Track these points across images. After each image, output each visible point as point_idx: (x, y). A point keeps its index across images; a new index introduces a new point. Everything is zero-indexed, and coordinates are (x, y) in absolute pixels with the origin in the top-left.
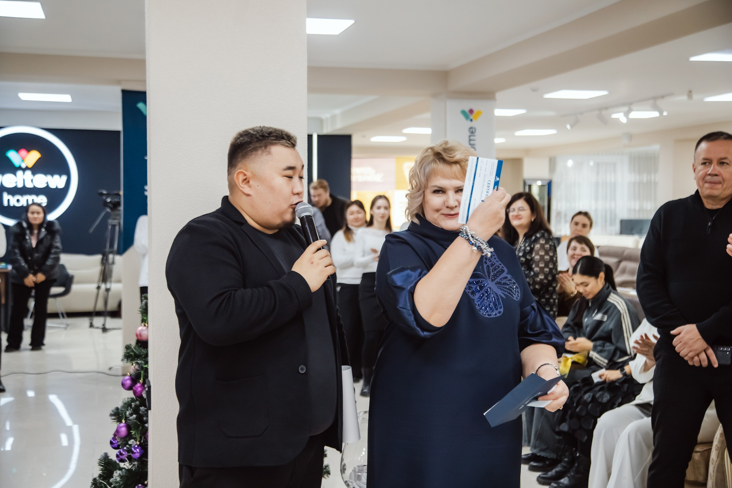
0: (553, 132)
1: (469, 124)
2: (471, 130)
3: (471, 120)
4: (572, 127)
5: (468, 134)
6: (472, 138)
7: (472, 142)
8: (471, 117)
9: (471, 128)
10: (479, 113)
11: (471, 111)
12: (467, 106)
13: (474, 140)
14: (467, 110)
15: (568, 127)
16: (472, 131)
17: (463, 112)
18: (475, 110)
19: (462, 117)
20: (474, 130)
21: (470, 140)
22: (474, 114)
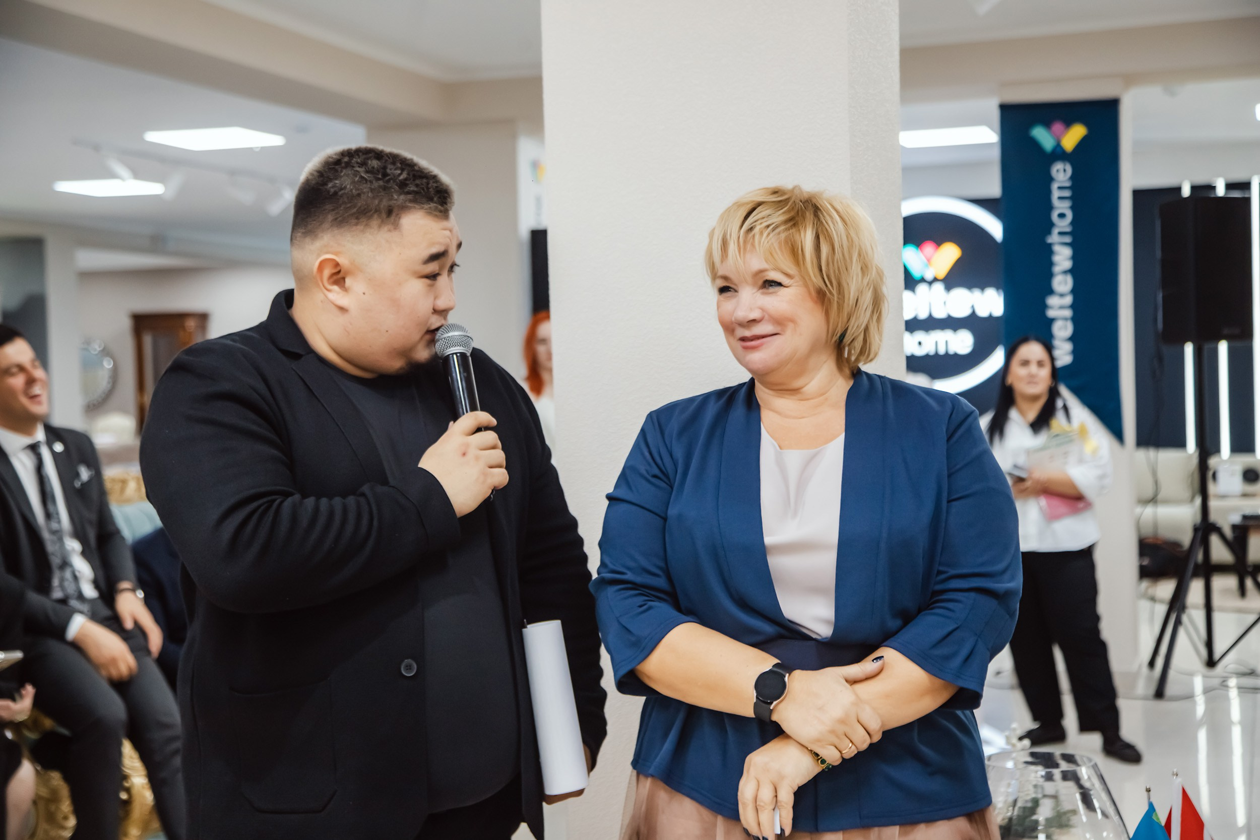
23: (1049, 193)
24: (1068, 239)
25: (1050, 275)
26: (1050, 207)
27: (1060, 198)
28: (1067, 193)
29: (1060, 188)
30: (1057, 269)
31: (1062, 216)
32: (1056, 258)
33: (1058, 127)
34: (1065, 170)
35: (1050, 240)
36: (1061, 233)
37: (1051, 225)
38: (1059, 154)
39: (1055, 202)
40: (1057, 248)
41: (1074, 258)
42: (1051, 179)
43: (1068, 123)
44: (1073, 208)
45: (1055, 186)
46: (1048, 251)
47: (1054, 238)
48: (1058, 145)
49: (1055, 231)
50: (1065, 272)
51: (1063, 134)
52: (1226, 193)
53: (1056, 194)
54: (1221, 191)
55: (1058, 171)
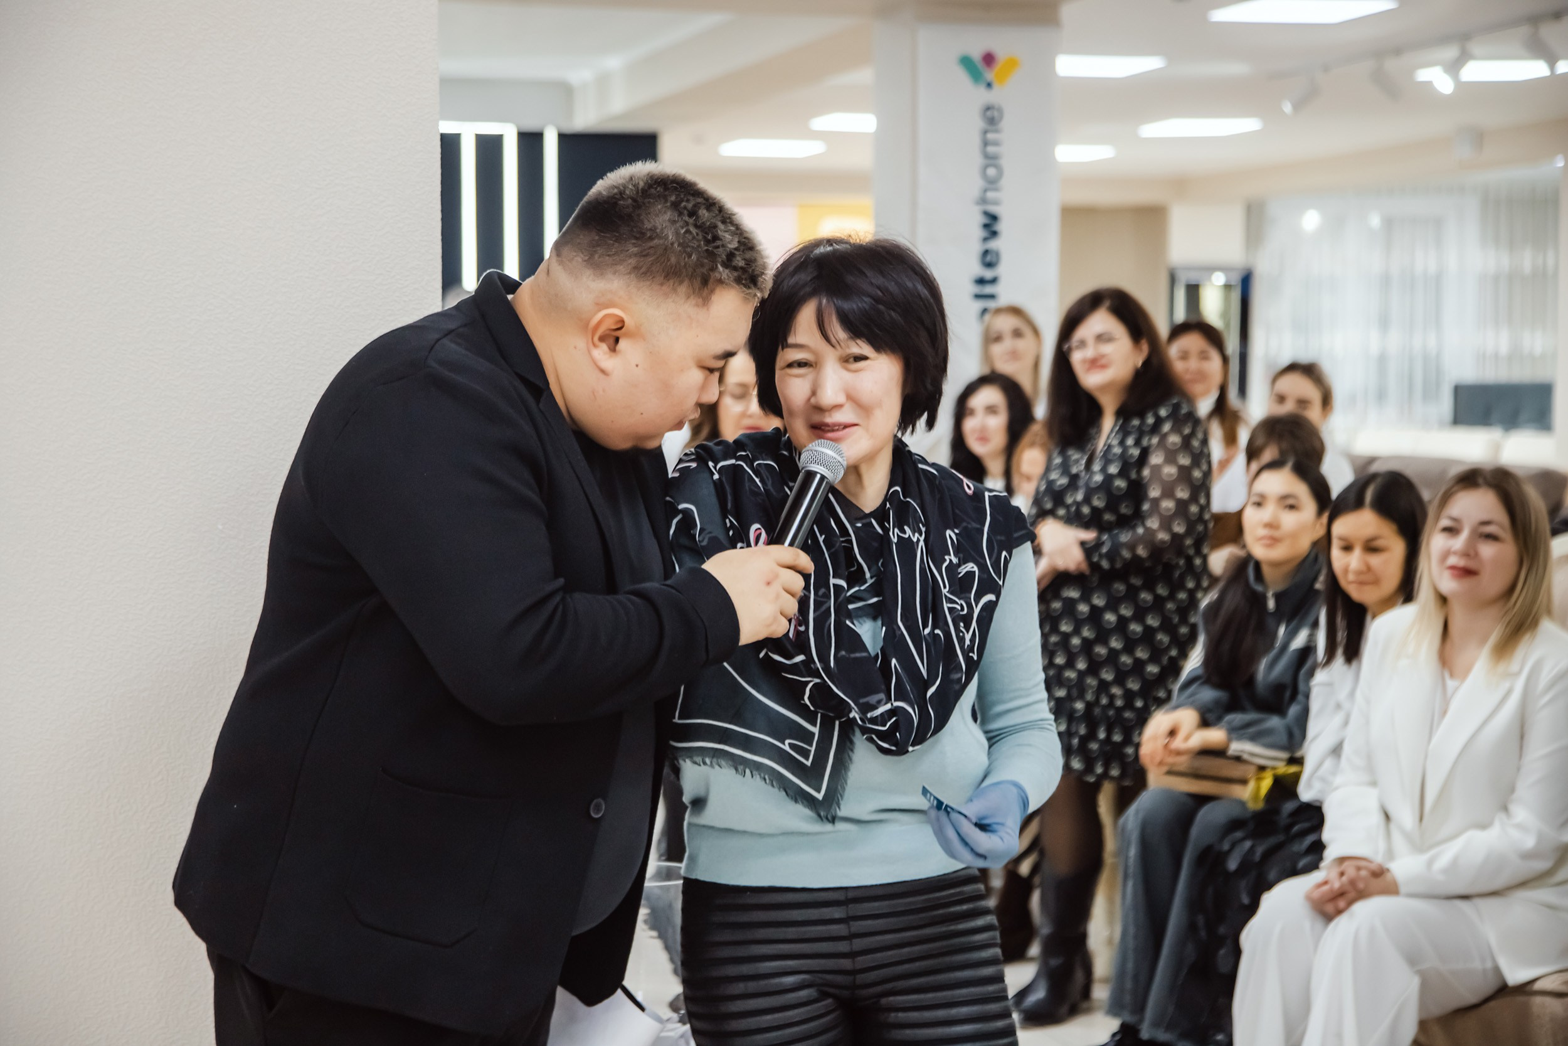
0: (1249, 125)
1: (982, 96)
2: (989, 113)
3: (989, 85)
4: (1297, 107)
5: (979, 124)
6: (990, 136)
7: (991, 149)
8: (989, 75)
9: (988, 108)
10: (1012, 63)
11: (989, 59)
12: (976, 42)
13: (996, 143)
14: (976, 54)
15: (1287, 108)
16: (991, 117)
17: (966, 62)
18: (1002, 54)
19: (962, 76)
20: (996, 114)
21: (986, 143)
22: (998, 67)
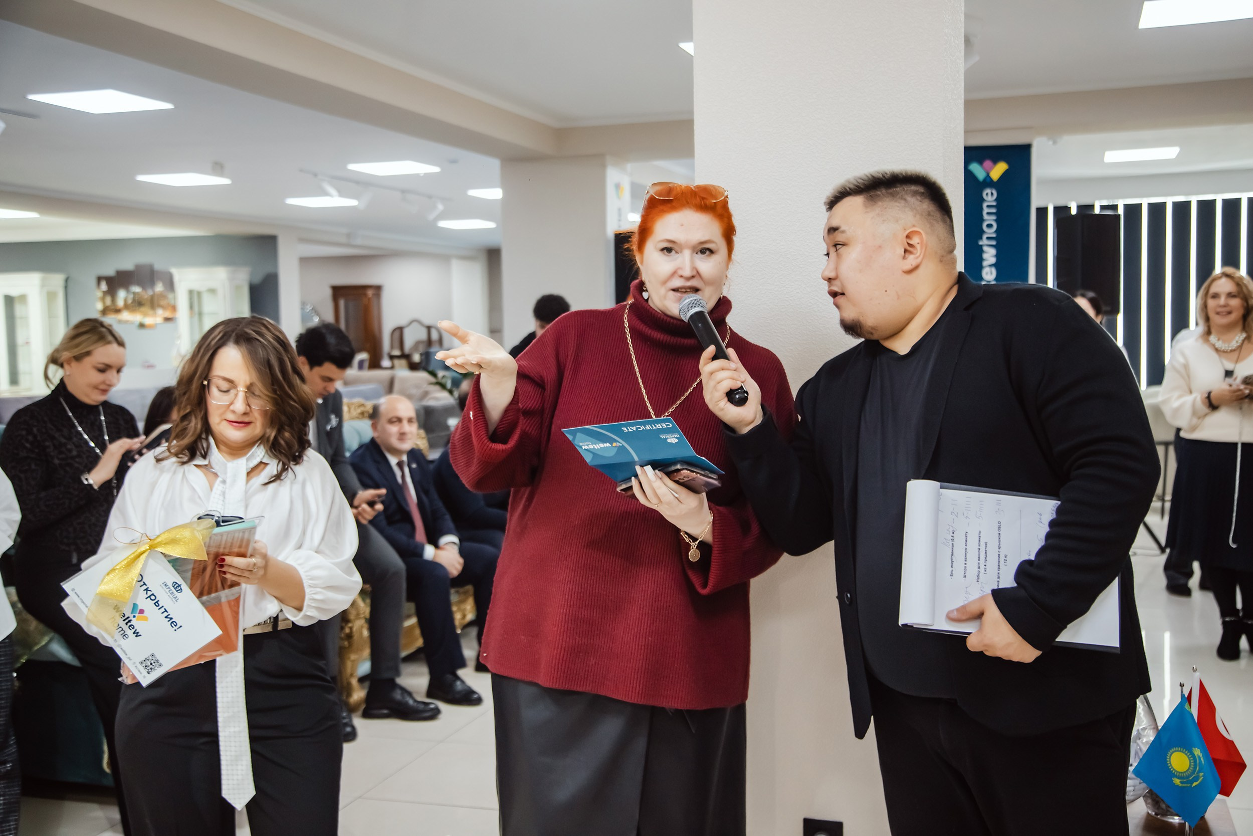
23: (982, 209)
24: (994, 243)
25: (981, 268)
26: (982, 220)
27: (988, 213)
28: (994, 210)
29: (988, 206)
30: (985, 263)
31: (990, 226)
32: (985, 256)
33: (988, 163)
34: (992, 194)
35: (981, 243)
36: (988, 238)
37: (983, 232)
38: (988, 183)
39: (986, 217)
40: (985, 248)
41: (997, 256)
42: (983, 200)
43: (995, 162)
44: (996, 220)
45: (985, 205)
46: (980, 250)
47: (984, 242)
48: (988, 175)
49: (985, 236)
50: (991, 266)
51: (992, 169)
52: (1100, 212)
53: (986, 210)
54: (1097, 211)
55: (987, 194)
